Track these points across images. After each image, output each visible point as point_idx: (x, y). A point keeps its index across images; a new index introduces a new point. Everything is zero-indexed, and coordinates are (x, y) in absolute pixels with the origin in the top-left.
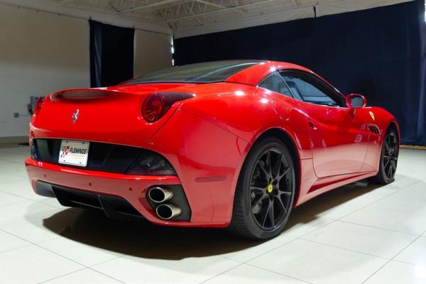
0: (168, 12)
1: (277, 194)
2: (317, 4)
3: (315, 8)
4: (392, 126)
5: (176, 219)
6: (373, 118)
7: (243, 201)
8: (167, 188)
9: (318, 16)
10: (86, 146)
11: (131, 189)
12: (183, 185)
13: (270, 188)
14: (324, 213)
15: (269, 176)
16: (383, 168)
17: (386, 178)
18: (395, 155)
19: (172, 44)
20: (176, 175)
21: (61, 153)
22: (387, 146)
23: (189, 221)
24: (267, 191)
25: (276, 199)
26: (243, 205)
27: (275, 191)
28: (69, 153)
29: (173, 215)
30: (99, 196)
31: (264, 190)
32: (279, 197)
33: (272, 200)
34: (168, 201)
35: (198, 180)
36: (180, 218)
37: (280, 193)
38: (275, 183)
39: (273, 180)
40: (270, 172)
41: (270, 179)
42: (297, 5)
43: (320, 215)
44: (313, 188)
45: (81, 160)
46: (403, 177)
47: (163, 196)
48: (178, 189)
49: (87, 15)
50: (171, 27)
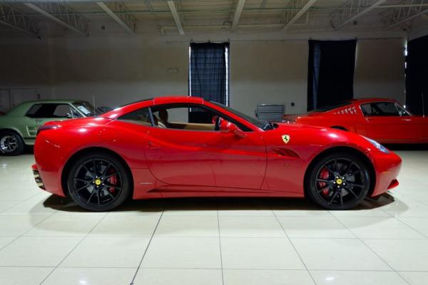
19: (406, 46)
49: (307, 36)
50: (405, 30)
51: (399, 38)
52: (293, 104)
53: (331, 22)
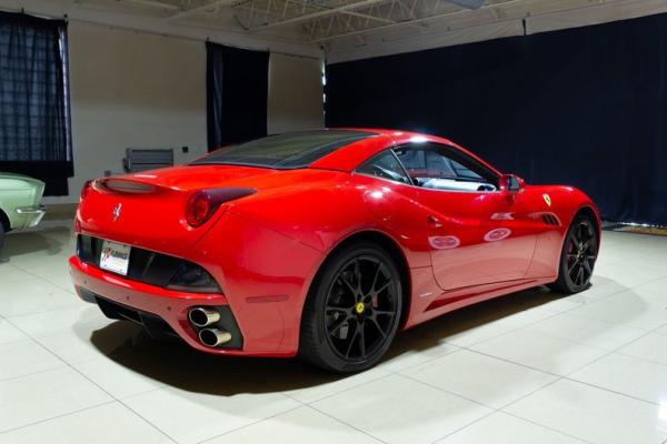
0: (316, 27)
1: (371, 314)
2: (528, 15)
3: (524, 22)
4: (585, 213)
5: (223, 346)
6: (549, 203)
7: (314, 325)
8: (212, 309)
9: (528, 33)
10: (127, 250)
11: (169, 308)
12: (231, 306)
13: (360, 308)
14: (452, 337)
15: (357, 291)
16: (568, 272)
17: (571, 285)
18: (592, 252)
19: (324, 71)
20: (222, 294)
21: (103, 255)
22: (575, 240)
23: (241, 349)
24: (354, 312)
25: (370, 323)
26: (314, 330)
27: (368, 311)
28: (111, 257)
29: (219, 342)
30: (140, 313)
31: (348, 311)
32: (373, 318)
33: (361, 323)
34: (214, 325)
35: (249, 300)
36: (229, 345)
37: (375, 313)
38: (367, 301)
39: (363, 298)
40: (359, 287)
41: (359, 296)
42: (500, 17)
43: (444, 340)
44: (435, 305)
45: (122, 266)
46: (606, 281)
47: (206, 319)
48: (224, 310)
49: (204, 34)
50: (322, 47)
51: (316, 58)
52: (185, 150)
53: (235, 17)
